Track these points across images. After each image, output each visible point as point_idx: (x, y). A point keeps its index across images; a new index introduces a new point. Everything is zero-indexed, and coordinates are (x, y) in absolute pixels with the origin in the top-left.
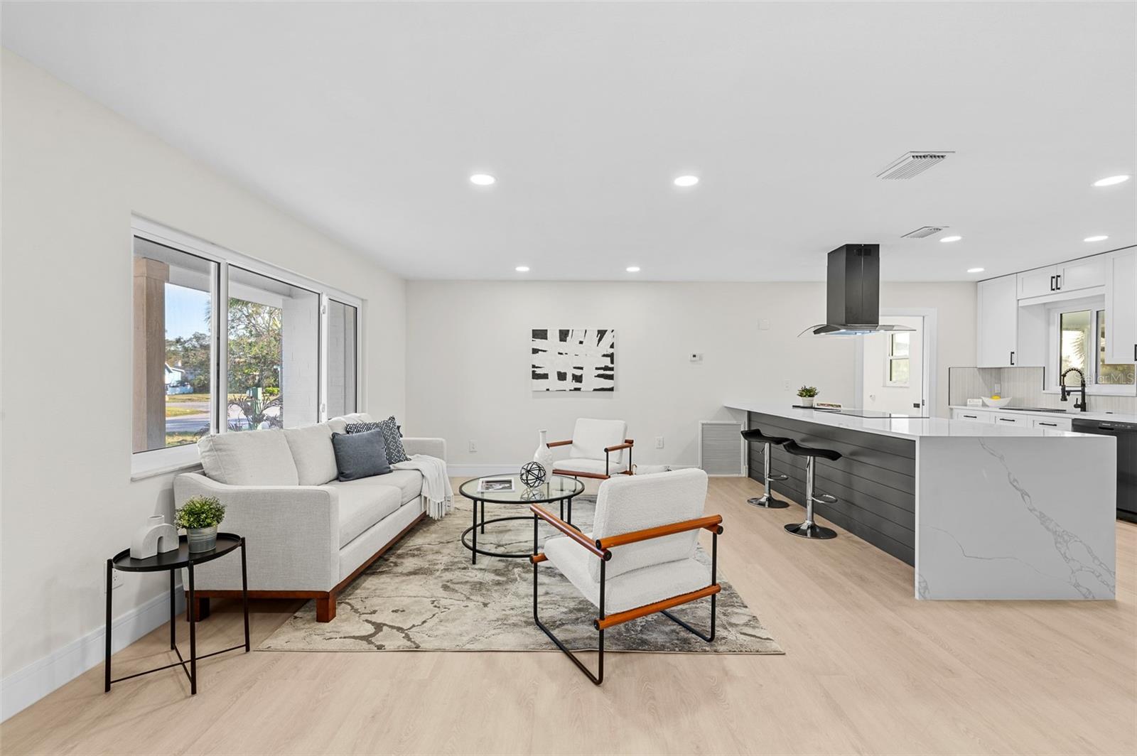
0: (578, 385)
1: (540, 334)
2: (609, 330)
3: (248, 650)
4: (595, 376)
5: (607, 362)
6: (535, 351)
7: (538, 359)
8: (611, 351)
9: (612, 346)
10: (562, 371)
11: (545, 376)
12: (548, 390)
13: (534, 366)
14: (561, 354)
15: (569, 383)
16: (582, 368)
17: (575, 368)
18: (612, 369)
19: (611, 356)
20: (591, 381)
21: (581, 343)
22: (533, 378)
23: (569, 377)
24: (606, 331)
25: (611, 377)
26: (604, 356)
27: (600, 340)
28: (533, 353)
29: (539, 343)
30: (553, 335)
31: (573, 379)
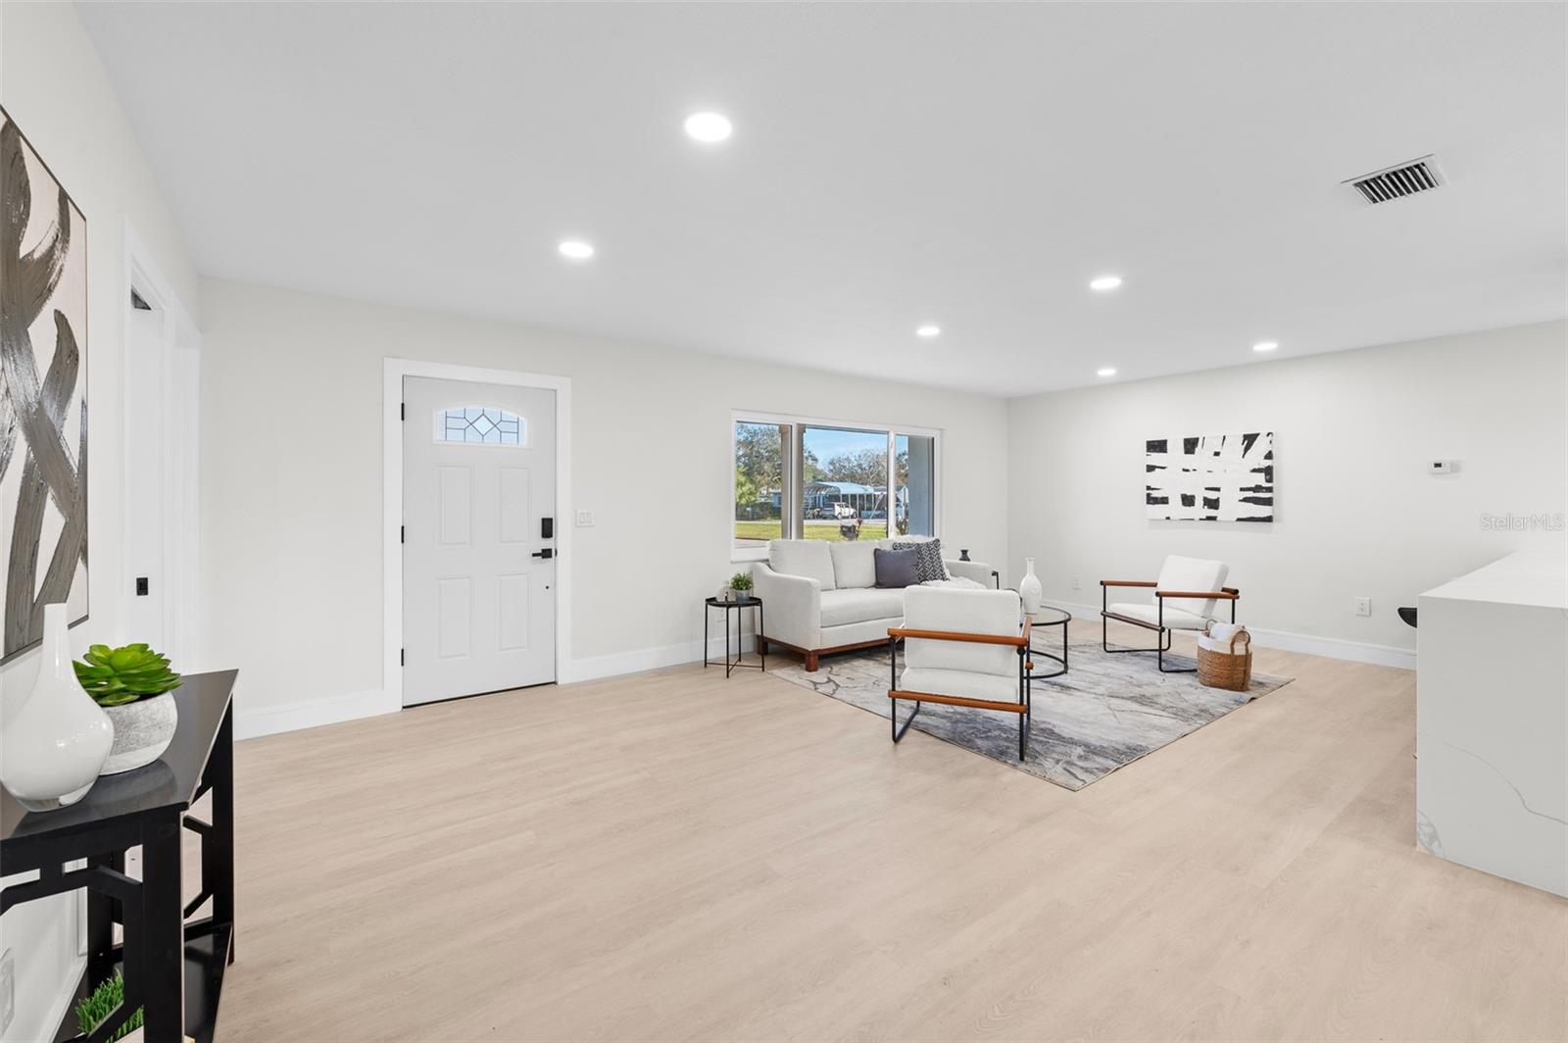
0: (1212, 513)
1: (1158, 446)
2: (1263, 433)
3: (763, 670)
4: (1240, 501)
5: (1260, 479)
6: (1151, 468)
7: (1153, 479)
8: (1268, 463)
9: (1269, 456)
10: (1188, 494)
11: (1164, 501)
12: (1168, 518)
13: (1149, 488)
14: (1187, 470)
15: (1199, 510)
16: (1218, 489)
17: (1206, 489)
18: (1270, 490)
19: (1268, 472)
20: (1232, 506)
21: (1217, 454)
22: (1148, 503)
23: (1199, 502)
24: (1258, 435)
25: (1268, 502)
26: (1254, 471)
27: (1247, 449)
28: (1148, 471)
29: (1156, 458)
30: (1176, 446)
31: (1205, 505)
